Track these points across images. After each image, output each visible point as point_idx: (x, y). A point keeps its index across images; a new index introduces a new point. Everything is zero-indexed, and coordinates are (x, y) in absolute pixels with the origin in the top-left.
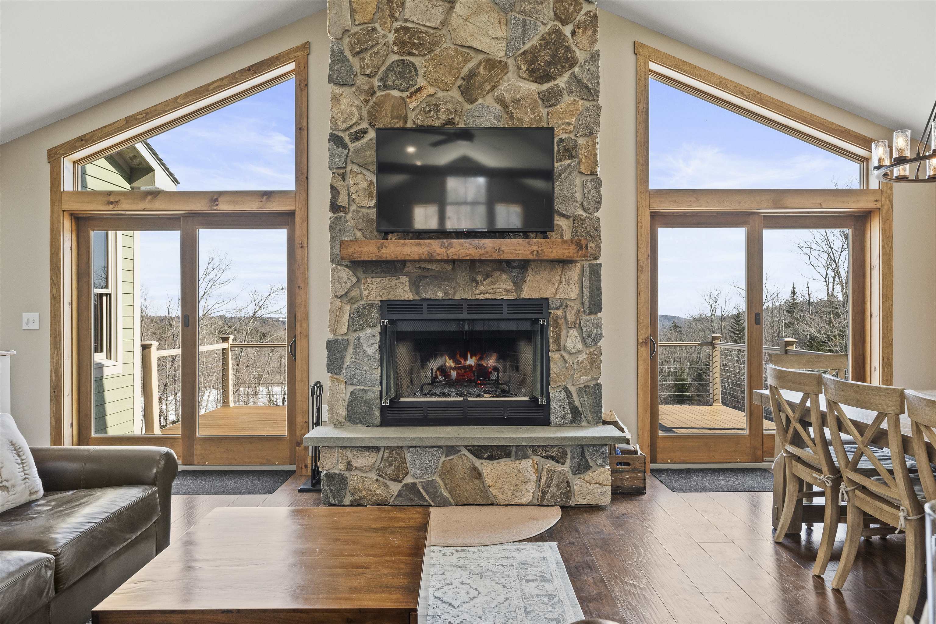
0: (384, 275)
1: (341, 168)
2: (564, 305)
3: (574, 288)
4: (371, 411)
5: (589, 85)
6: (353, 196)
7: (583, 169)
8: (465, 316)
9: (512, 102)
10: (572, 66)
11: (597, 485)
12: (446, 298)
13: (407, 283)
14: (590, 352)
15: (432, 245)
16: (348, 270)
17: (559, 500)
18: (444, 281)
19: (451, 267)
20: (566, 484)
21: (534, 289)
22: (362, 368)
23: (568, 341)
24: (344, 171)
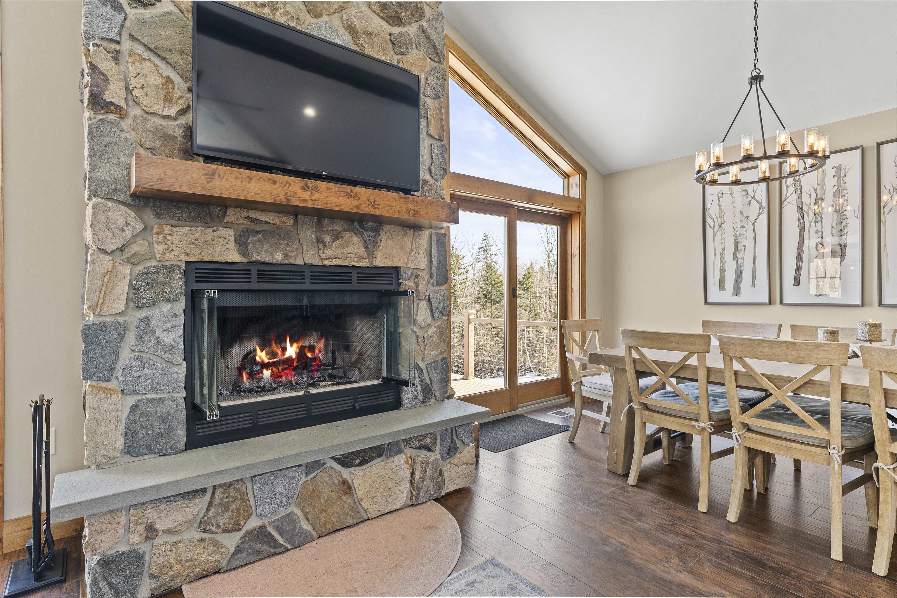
0: (192, 223)
1: (111, 40)
2: (414, 275)
3: (423, 258)
4: (170, 430)
5: (437, 44)
6: (135, 93)
7: (432, 132)
8: (307, 286)
9: (363, 33)
10: (421, 18)
11: (464, 466)
12: (286, 262)
13: (232, 239)
14: (438, 326)
15: (290, 184)
16: (126, 209)
17: (432, 493)
18: (283, 239)
19: (292, 221)
20: (438, 474)
21: (387, 256)
22: (154, 365)
23: (419, 315)
24: (117, 47)
